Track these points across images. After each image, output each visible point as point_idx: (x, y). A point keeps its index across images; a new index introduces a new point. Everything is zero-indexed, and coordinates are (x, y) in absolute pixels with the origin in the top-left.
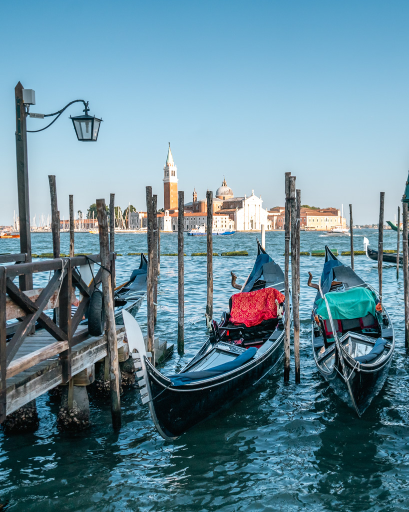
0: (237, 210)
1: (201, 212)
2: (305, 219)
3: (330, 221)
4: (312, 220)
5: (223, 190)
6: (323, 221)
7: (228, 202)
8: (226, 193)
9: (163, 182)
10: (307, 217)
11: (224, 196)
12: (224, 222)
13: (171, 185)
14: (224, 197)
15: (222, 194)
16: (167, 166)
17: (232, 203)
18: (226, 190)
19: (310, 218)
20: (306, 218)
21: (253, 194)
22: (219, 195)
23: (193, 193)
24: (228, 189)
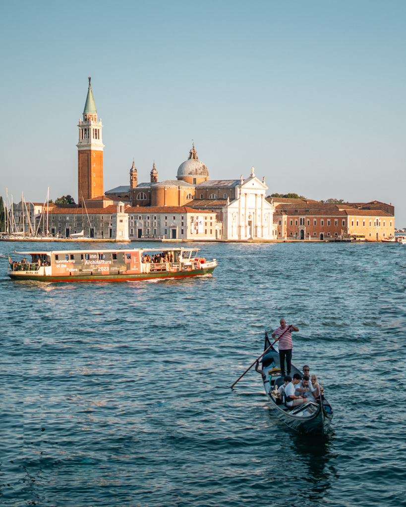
0: (229, 203)
1: (156, 204)
2: (344, 220)
3: (382, 224)
4: (355, 224)
5: (193, 166)
6: (373, 224)
7: (205, 188)
8: (199, 171)
9: (77, 149)
10: (349, 217)
11: (195, 176)
12: (209, 224)
13: (93, 155)
14: (195, 179)
15: (190, 173)
16: (85, 120)
17: (212, 189)
18: (197, 167)
19: (353, 220)
20: (346, 219)
21: (253, 176)
22: (186, 175)
23: (131, 171)
24: (201, 165)
